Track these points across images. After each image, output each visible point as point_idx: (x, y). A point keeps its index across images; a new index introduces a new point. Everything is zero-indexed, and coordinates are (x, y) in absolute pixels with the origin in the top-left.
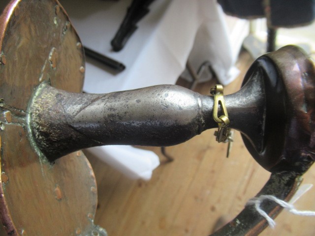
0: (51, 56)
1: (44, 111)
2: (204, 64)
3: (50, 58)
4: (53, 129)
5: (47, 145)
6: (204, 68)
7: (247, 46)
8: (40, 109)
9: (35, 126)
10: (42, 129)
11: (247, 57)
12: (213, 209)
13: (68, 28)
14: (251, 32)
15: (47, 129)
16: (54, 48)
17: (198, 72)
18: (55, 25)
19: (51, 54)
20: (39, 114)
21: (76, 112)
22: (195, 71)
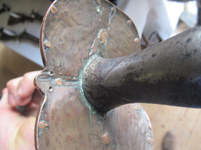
0: (99, 36)
1: (89, 75)
2: (153, 33)
3: (99, 37)
4: (93, 89)
5: (93, 101)
6: (153, 36)
7: (183, 19)
8: (87, 75)
9: (84, 87)
10: (88, 89)
11: (182, 26)
12: (163, 126)
13: (115, 12)
14: (185, 9)
15: (90, 89)
16: (102, 30)
17: (150, 38)
18: (98, 13)
19: (99, 34)
20: (86, 78)
21: (106, 75)
22: (147, 38)
